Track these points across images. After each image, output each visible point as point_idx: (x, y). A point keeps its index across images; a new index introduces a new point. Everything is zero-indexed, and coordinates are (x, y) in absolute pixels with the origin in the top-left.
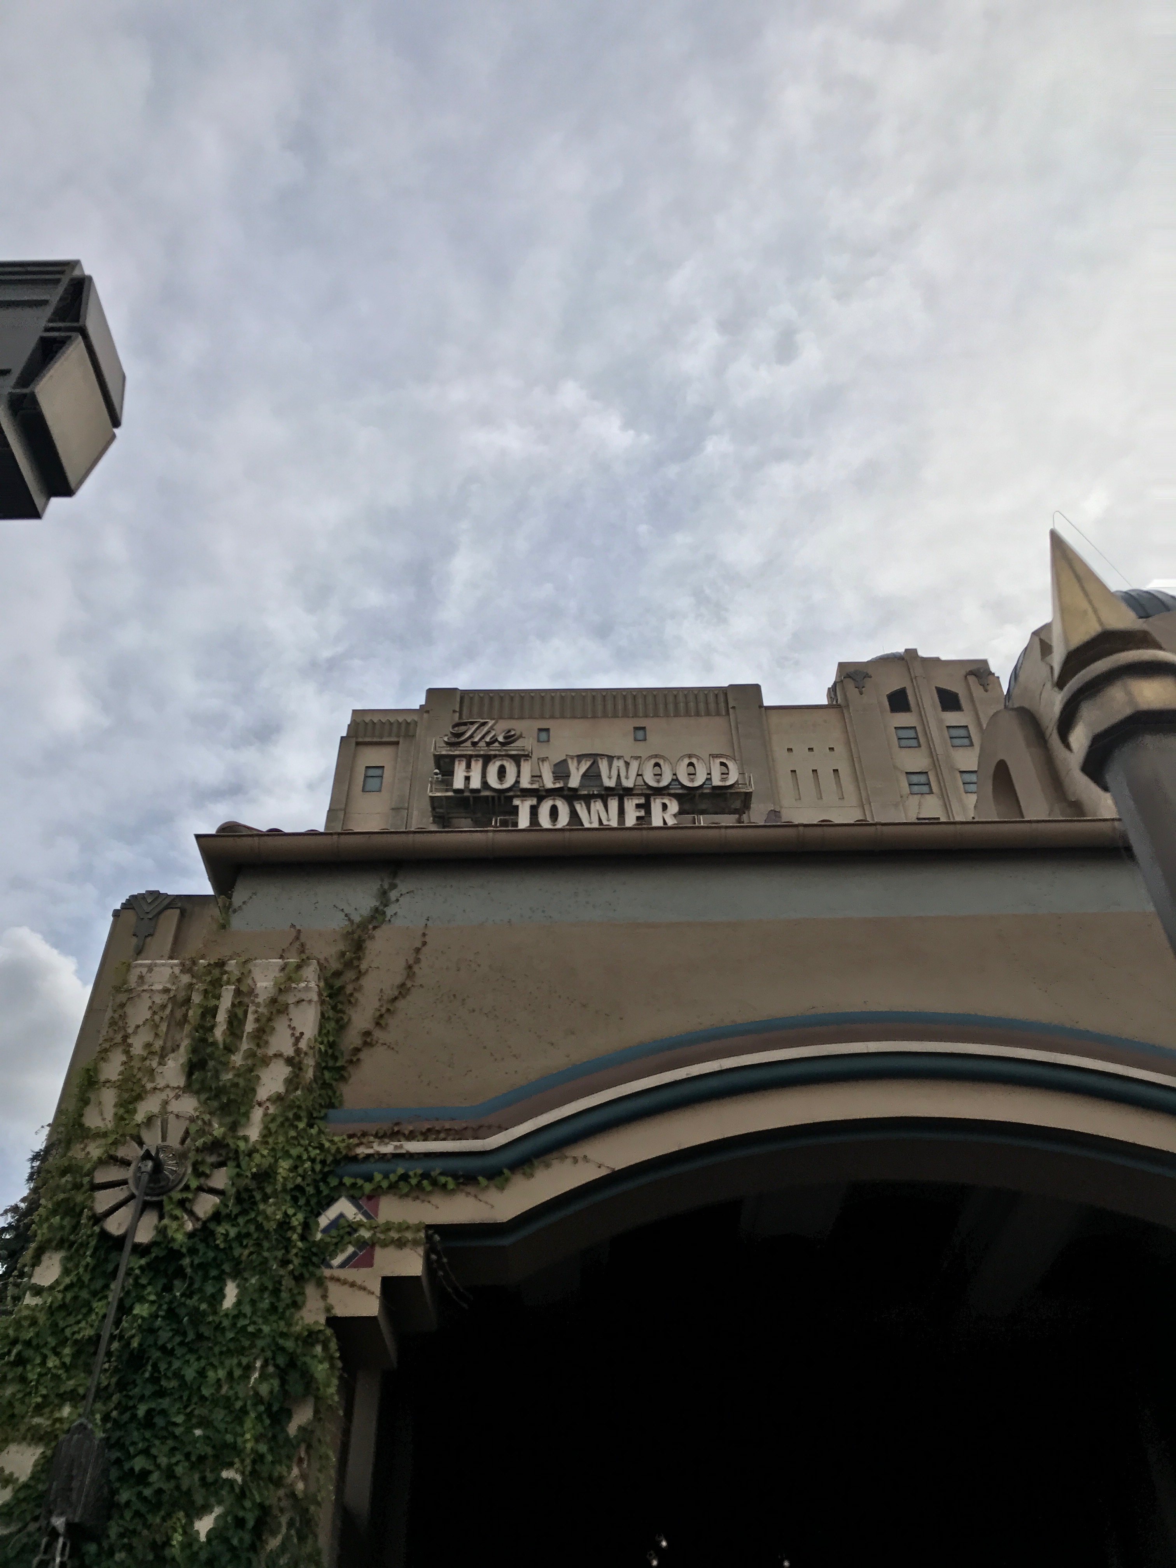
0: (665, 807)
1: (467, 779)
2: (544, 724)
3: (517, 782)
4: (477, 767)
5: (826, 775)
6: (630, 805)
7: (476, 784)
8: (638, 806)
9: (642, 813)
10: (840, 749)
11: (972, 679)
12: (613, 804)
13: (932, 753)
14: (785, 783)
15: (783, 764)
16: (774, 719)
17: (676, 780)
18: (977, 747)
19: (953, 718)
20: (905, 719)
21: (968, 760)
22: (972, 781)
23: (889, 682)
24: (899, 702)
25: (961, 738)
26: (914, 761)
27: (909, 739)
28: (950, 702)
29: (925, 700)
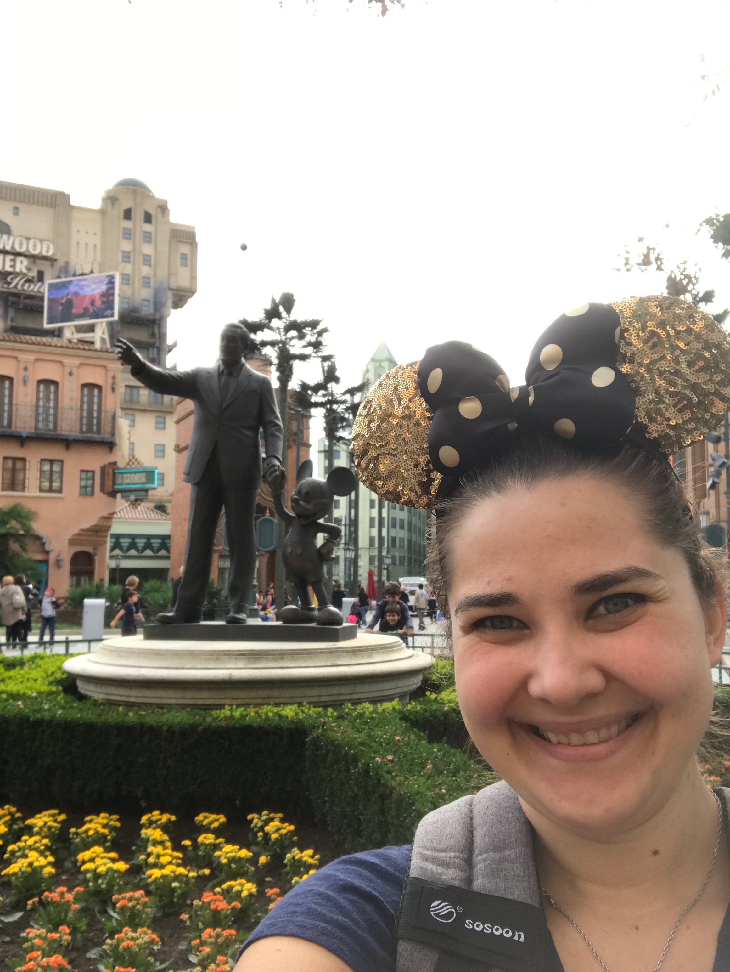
0: (22, 262)
5: (91, 246)
6: (8, 259)
8: (11, 260)
9: (12, 264)
10: (99, 235)
11: (159, 210)
13: (134, 244)
14: (74, 247)
15: (75, 237)
16: (75, 214)
17: (28, 249)
18: (153, 244)
19: (148, 228)
20: (128, 224)
21: (148, 249)
22: (147, 260)
23: (127, 204)
24: (128, 215)
25: (148, 238)
26: (127, 246)
27: (128, 234)
28: (148, 218)
29: (138, 216)
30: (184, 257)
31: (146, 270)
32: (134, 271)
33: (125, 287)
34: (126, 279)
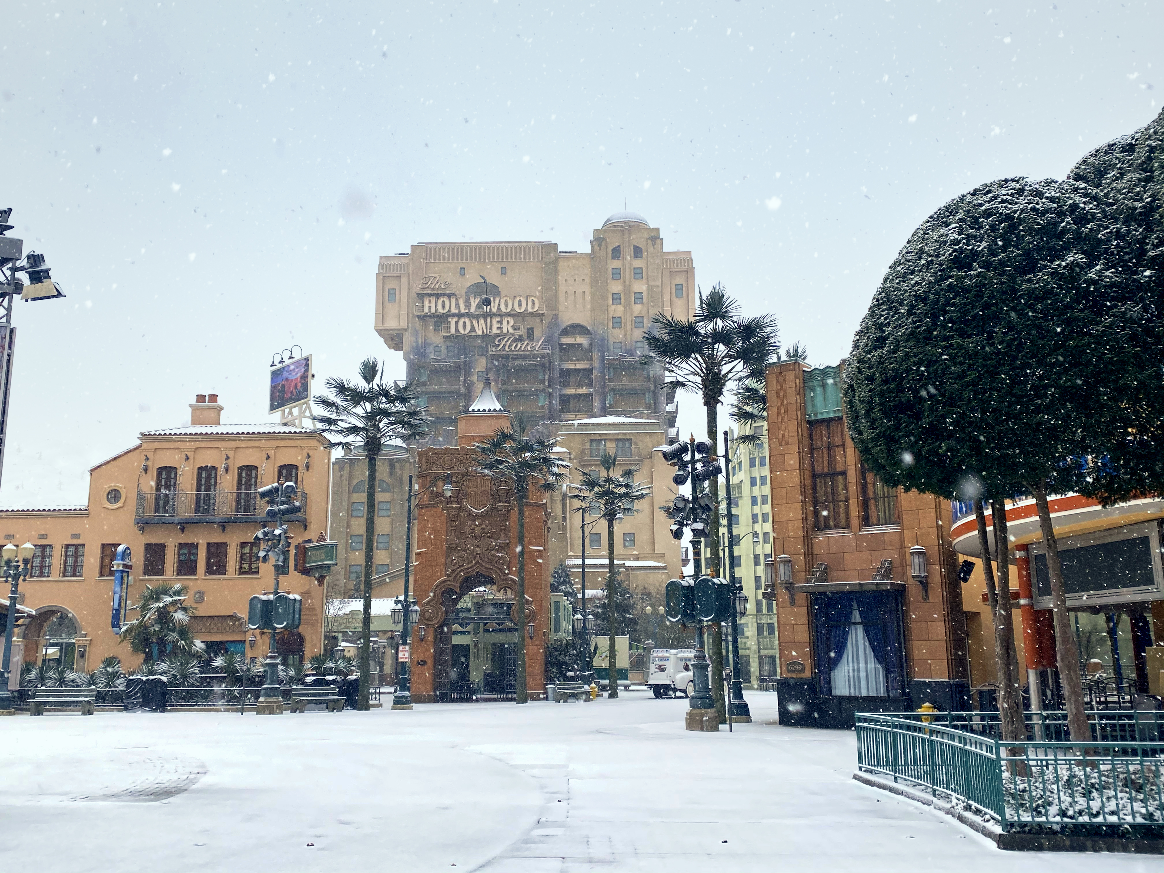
0: (508, 322)
1: (430, 307)
2: (462, 265)
3: (449, 311)
4: (433, 300)
5: (580, 294)
6: (495, 321)
7: (433, 310)
8: (498, 322)
9: (499, 325)
10: (587, 280)
11: (650, 241)
12: (488, 320)
13: (624, 284)
14: (562, 298)
15: (562, 288)
16: (561, 263)
18: (644, 279)
19: (638, 263)
20: (616, 264)
21: (640, 287)
22: (638, 299)
23: (614, 242)
24: (616, 253)
25: (638, 273)
26: (616, 287)
27: (616, 274)
28: (638, 252)
29: (628, 252)
30: (679, 288)
31: (637, 309)
32: (625, 311)
33: (616, 331)
34: (617, 322)
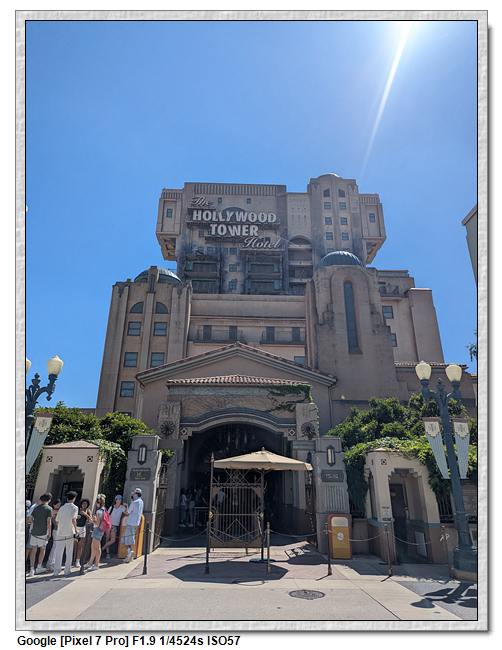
0: (254, 229)
1: (197, 217)
2: (220, 196)
3: (211, 220)
4: (200, 212)
5: (302, 217)
6: (244, 227)
7: (200, 219)
9: (247, 230)
10: (308, 208)
11: (350, 186)
12: (239, 227)
13: (334, 212)
14: (290, 219)
15: (290, 214)
16: (289, 197)
17: (258, 220)
18: (347, 210)
19: (342, 200)
20: (327, 199)
21: (343, 214)
22: (344, 221)
23: (325, 186)
24: (327, 193)
25: (343, 206)
26: (327, 214)
27: (328, 206)
28: (342, 194)
29: (334, 193)
30: (372, 216)
31: (343, 228)
32: (335, 230)
33: (329, 242)
34: (330, 236)
